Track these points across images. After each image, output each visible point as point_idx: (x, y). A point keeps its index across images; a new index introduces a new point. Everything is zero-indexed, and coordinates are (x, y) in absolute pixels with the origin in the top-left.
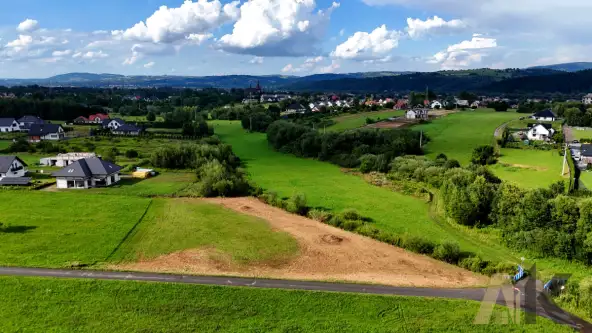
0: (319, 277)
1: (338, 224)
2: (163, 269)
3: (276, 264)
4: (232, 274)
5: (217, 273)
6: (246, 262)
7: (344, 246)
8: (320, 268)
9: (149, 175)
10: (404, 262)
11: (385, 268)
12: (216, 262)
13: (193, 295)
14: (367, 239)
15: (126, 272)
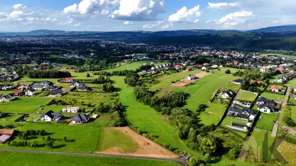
0: (141, 155)
1: (150, 138)
2: (108, 153)
3: (133, 152)
4: (123, 155)
5: (120, 154)
6: (126, 151)
7: (149, 146)
8: (143, 153)
9: (97, 117)
10: (161, 151)
11: (157, 153)
12: (119, 151)
13: (116, 160)
14: (156, 144)
15: (101, 154)
